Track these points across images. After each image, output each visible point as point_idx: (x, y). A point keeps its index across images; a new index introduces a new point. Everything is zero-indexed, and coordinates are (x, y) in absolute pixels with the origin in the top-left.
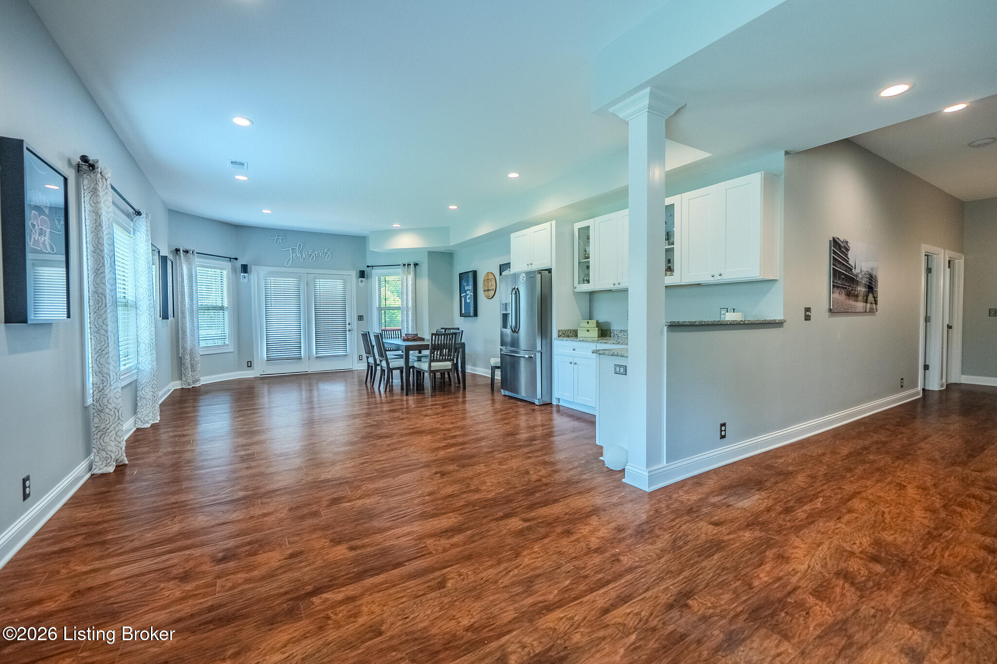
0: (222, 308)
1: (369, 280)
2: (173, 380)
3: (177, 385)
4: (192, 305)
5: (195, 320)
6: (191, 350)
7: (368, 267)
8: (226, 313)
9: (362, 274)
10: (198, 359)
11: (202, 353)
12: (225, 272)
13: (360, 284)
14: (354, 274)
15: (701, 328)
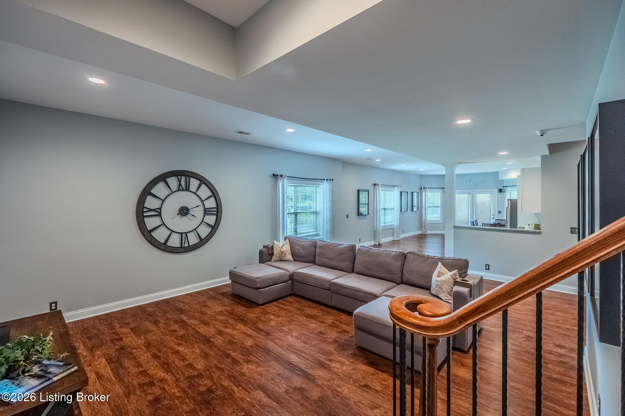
0: (438, 207)
1: (505, 193)
2: (419, 231)
3: (420, 232)
4: (425, 206)
5: (426, 211)
6: (425, 221)
7: (504, 187)
8: (440, 208)
9: (500, 191)
10: (427, 224)
11: (428, 223)
12: (440, 193)
13: (500, 195)
14: (496, 191)
15: (472, 229)
